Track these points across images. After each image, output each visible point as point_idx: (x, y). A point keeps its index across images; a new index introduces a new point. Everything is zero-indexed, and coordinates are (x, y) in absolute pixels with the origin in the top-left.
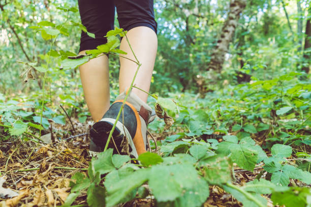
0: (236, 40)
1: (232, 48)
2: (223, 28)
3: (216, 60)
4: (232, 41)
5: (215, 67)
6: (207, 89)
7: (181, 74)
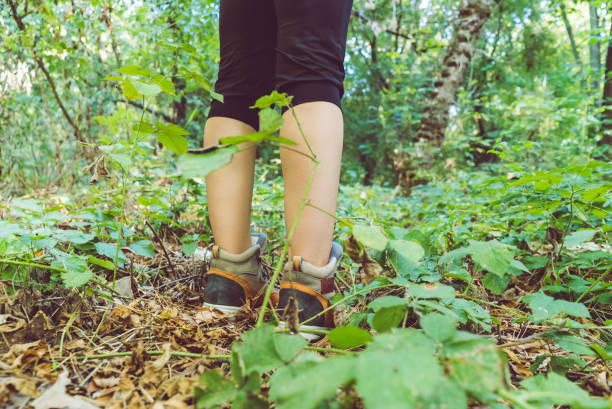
0: (472, 82)
1: (464, 96)
2: (446, 58)
3: (433, 122)
4: (463, 83)
5: (429, 134)
6: (415, 178)
7: (362, 146)
